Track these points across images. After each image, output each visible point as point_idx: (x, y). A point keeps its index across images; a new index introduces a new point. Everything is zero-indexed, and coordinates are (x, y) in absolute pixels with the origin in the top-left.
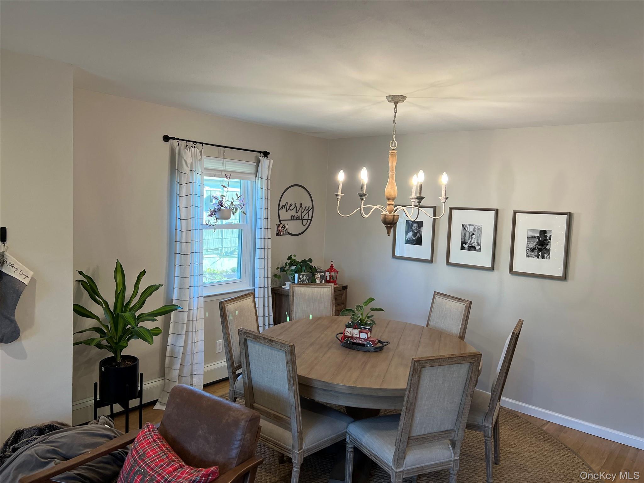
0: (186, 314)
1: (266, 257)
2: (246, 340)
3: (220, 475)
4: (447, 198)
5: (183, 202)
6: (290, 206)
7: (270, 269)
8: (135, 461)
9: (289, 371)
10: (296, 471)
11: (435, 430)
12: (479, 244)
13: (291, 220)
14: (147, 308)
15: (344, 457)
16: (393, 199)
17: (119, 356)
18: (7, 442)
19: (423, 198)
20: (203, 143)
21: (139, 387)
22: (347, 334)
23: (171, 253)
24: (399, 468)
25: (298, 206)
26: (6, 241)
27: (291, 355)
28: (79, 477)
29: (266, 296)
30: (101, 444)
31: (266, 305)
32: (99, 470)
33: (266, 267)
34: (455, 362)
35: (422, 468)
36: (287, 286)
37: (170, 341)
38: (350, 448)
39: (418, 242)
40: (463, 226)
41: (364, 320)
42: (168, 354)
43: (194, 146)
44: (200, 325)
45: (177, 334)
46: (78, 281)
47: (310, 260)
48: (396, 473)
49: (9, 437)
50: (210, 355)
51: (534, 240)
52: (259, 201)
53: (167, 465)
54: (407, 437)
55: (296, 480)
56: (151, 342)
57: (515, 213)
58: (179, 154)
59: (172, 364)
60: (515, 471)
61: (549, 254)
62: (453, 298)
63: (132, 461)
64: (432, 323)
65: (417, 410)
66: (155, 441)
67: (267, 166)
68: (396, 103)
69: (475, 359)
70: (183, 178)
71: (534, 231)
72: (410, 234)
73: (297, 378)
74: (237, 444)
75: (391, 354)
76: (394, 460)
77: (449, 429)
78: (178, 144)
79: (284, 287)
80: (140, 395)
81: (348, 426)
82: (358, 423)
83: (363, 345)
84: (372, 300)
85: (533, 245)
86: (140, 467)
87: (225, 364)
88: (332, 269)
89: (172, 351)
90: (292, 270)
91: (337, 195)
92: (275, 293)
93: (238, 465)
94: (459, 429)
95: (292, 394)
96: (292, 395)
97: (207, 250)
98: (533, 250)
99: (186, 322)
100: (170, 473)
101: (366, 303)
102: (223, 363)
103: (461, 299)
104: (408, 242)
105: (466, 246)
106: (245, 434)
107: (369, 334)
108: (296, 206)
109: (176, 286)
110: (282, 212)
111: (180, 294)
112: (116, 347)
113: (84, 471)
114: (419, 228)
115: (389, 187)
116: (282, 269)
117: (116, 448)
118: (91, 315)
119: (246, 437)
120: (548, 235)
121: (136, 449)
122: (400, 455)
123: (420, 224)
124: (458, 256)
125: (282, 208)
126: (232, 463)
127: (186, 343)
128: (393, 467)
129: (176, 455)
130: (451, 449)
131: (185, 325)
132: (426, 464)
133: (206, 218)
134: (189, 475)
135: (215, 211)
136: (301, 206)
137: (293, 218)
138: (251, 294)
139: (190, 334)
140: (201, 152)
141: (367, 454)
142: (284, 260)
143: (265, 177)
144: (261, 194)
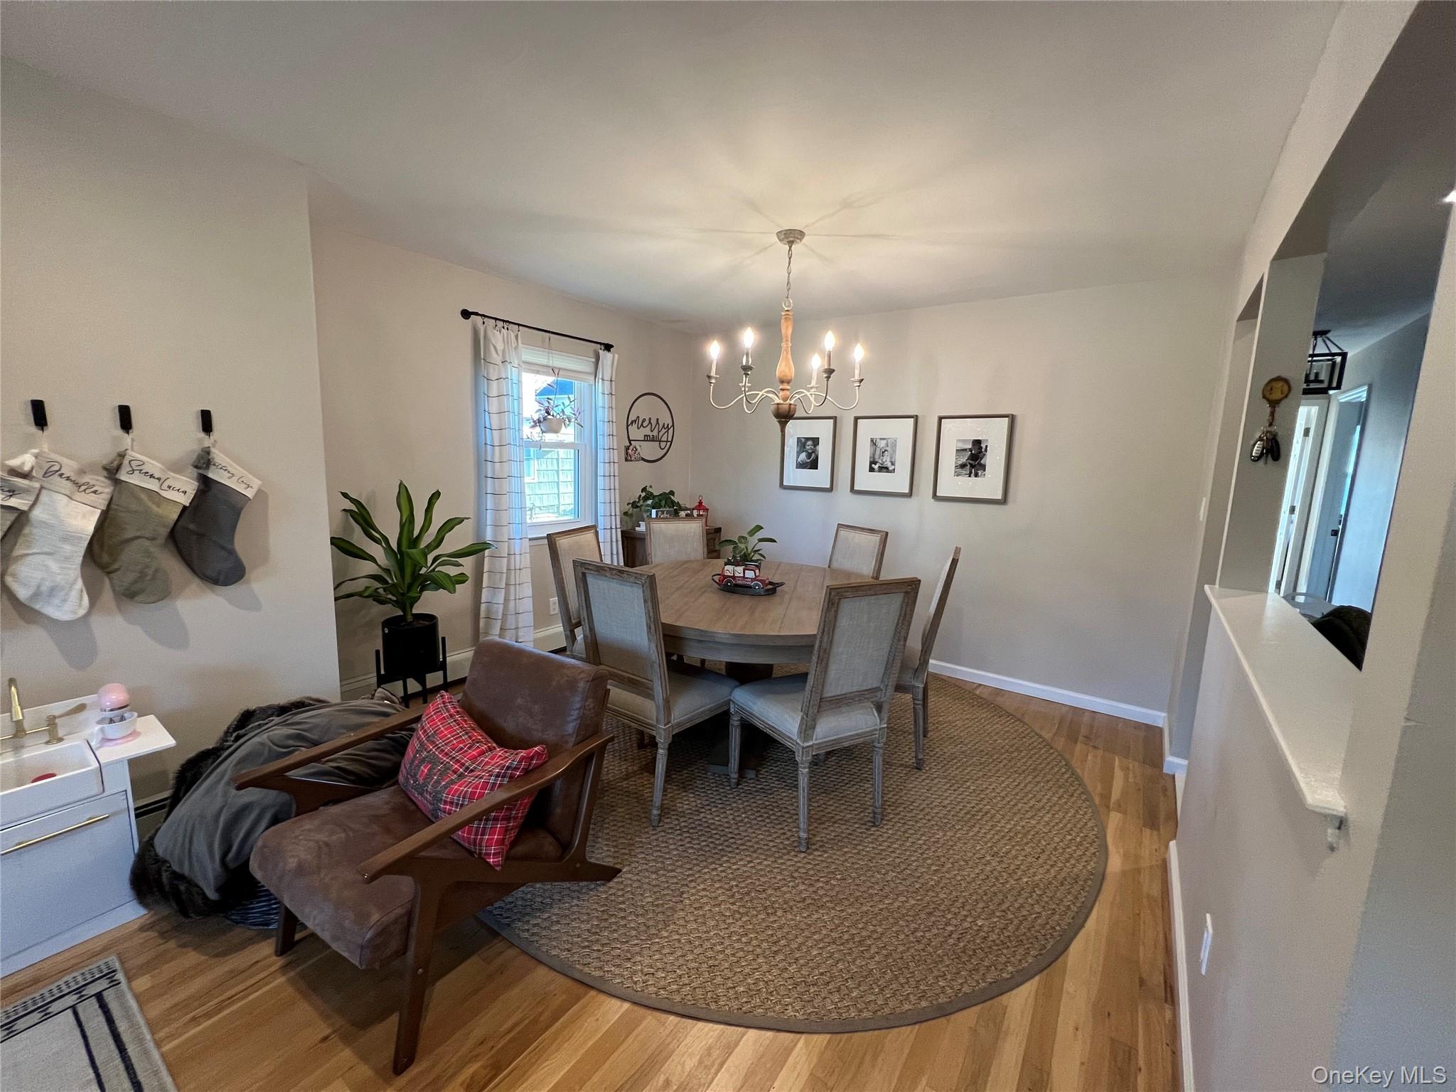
0: (505, 560)
1: (612, 487)
2: (584, 574)
3: (550, 758)
4: (862, 380)
5: (493, 406)
6: (643, 422)
7: (618, 505)
8: (422, 744)
9: (648, 613)
10: (662, 753)
11: (855, 689)
12: (893, 464)
13: (644, 440)
14: (446, 547)
15: (726, 735)
16: (788, 382)
17: (409, 614)
18: (228, 728)
19: (833, 371)
20: (519, 325)
21: (441, 657)
22: (727, 573)
23: (481, 476)
24: (808, 742)
25: (654, 422)
26: (211, 431)
27: (651, 590)
28: (337, 771)
29: (614, 540)
30: (369, 724)
31: (615, 552)
32: (371, 761)
33: (613, 501)
34: (885, 592)
35: (838, 741)
36: (642, 528)
37: (485, 595)
38: (735, 721)
39: (814, 465)
40: (872, 440)
41: (749, 554)
42: (483, 614)
43: (506, 327)
44: (526, 576)
45: (494, 588)
46: (344, 510)
47: (672, 493)
48: (803, 748)
49: (232, 720)
50: (541, 618)
51: (965, 453)
52: (600, 411)
53: (469, 748)
54: (819, 699)
55: (663, 766)
56: (453, 591)
57: (940, 419)
58: (485, 337)
59: (488, 626)
60: (947, 743)
61: (985, 470)
62: (863, 529)
63: (417, 745)
64: (835, 565)
65: (831, 660)
66: (451, 716)
67: (609, 363)
68: (791, 243)
69: (910, 587)
70: (491, 370)
71: (964, 441)
72: (803, 456)
73: (660, 626)
74: (575, 714)
75: (787, 597)
76: (800, 732)
77: (874, 686)
78: (484, 323)
79: (637, 529)
80: (443, 666)
81: (731, 692)
82: (746, 687)
83: (750, 587)
84: (759, 528)
85: (963, 460)
86: (428, 752)
87: (561, 629)
88: (700, 506)
89: (488, 611)
90: (648, 505)
91: (709, 377)
92: (627, 537)
93: (579, 743)
94: (887, 686)
95: (653, 646)
96: (655, 649)
97: (540, 508)
98: (963, 466)
99: (505, 571)
100: (474, 759)
101: (752, 533)
102: (559, 628)
103: (874, 530)
104: (801, 465)
105: (876, 467)
106: (586, 701)
107: (757, 571)
108: (650, 422)
109: (489, 522)
110: (633, 429)
111: (495, 533)
112: (405, 602)
113: (345, 763)
114: (815, 446)
115: (783, 364)
116: (634, 505)
117: (393, 729)
118: (366, 556)
119: (587, 703)
120: (983, 446)
121: (423, 728)
122: (809, 724)
123: (816, 441)
124: (866, 480)
125: (632, 423)
126: (567, 742)
127: (507, 600)
128: (798, 741)
129: (484, 734)
130: (876, 714)
131: (505, 575)
132: (843, 735)
133: (528, 431)
134: (502, 760)
135: (539, 421)
136: (658, 423)
137: (647, 438)
138: (593, 528)
139: (512, 588)
140: (517, 337)
141: (761, 726)
142: (636, 493)
143: (607, 377)
144: (602, 401)
